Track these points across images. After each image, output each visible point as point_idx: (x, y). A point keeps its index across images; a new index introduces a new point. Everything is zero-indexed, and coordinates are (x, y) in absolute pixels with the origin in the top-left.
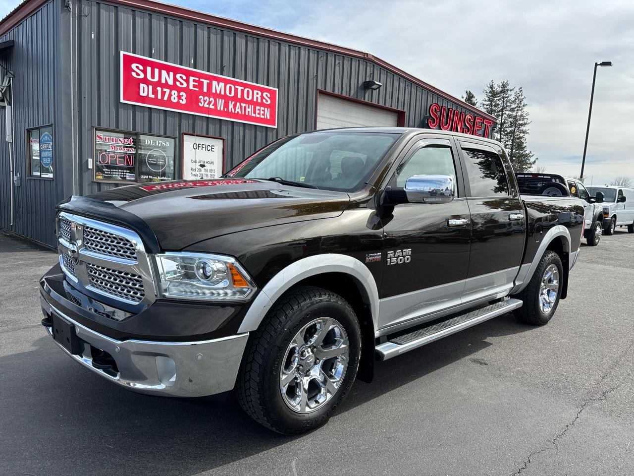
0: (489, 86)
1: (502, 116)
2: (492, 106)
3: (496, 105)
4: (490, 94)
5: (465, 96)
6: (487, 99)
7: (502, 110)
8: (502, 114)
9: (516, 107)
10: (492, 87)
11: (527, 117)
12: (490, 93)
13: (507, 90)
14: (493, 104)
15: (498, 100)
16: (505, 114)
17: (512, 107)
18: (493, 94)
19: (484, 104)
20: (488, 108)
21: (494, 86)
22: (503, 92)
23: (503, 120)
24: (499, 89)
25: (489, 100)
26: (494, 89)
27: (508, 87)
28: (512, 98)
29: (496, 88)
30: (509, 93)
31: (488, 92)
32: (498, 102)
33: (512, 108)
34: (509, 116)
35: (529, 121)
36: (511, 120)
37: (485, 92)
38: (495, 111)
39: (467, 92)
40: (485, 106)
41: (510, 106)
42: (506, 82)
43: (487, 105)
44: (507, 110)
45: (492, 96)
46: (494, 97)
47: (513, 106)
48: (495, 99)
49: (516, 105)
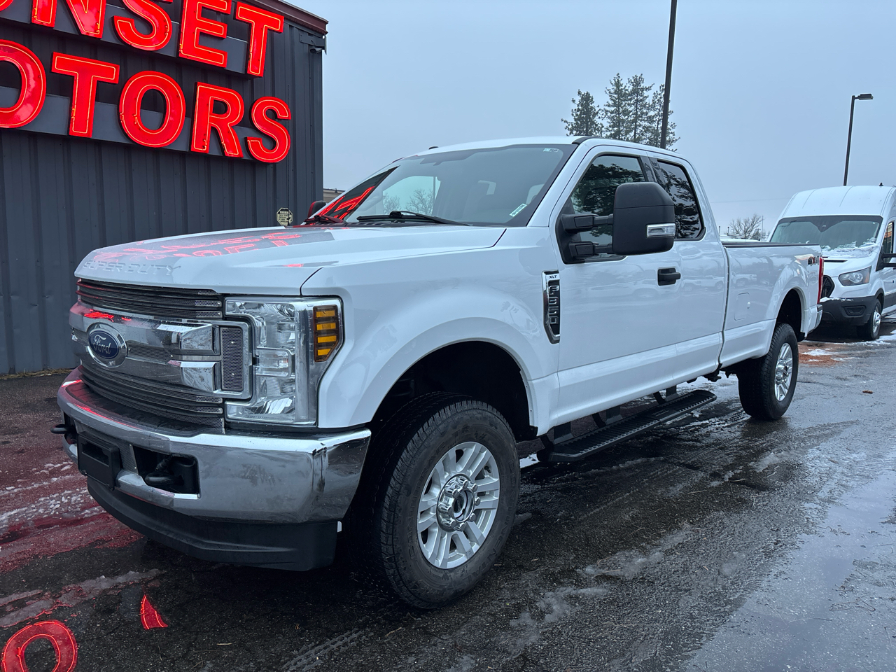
0: (613, 82)
1: (635, 129)
2: (619, 114)
3: (626, 113)
4: (615, 96)
5: (578, 99)
6: (611, 102)
7: (635, 121)
8: (636, 126)
9: (656, 115)
10: (618, 84)
11: (672, 131)
12: (615, 93)
13: (643, 89)
14: (621, 110)
15: (629, 105)
16: (640, 126)
17: (649, 115)
18: (619, 95)
19: (607, 111)
20: (613, 117)
21: (621, 82)
22: (636, 91)
23: (637, 136)
24: (630, 88)
25: (614, 105)
26: (621, 88)
27: (643, 85)
28: (649, 101)
29: (624, 86)
30: (646, 93)
31: (613, 91)
32: (628, 107)
33: (650, 117)
34: (647, 129)
35: (676, 137)
36: (648, 135)
37: (608, 92)
38: (623, 121)
39: (579, 93)
40: (609, 114)
41: (647, 113)
42: (639, 75)
43: (612, 113)
44: (641, 121)
45: (619, 98)
46: (622, 100)
47: (652, 113)
48: (624, 103)
49: (656, 112)
